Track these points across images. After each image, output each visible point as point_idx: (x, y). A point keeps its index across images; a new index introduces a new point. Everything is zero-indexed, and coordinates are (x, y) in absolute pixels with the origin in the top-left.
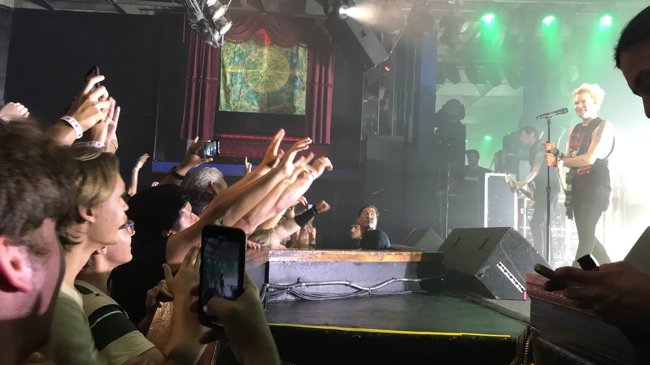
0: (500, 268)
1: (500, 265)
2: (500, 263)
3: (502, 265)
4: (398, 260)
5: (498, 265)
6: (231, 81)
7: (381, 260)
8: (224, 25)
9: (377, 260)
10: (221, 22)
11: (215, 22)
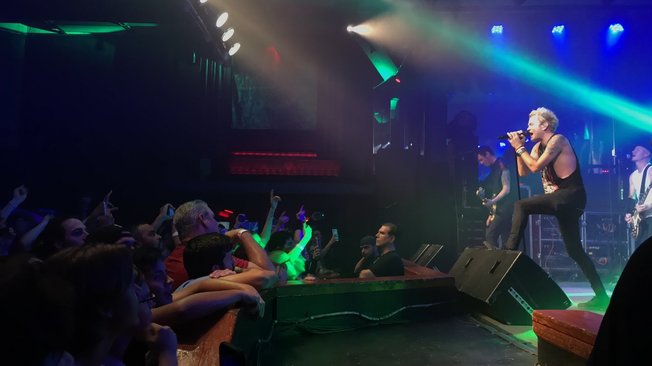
0: (511, 293)
1: (511, 290)
2: (511, 288)
3: (513, 290)
5: (509, 291)
6: (242, 98)
8: (233, 46)
9: (387, 289)
10: (230, 44)
11: (223, 44)
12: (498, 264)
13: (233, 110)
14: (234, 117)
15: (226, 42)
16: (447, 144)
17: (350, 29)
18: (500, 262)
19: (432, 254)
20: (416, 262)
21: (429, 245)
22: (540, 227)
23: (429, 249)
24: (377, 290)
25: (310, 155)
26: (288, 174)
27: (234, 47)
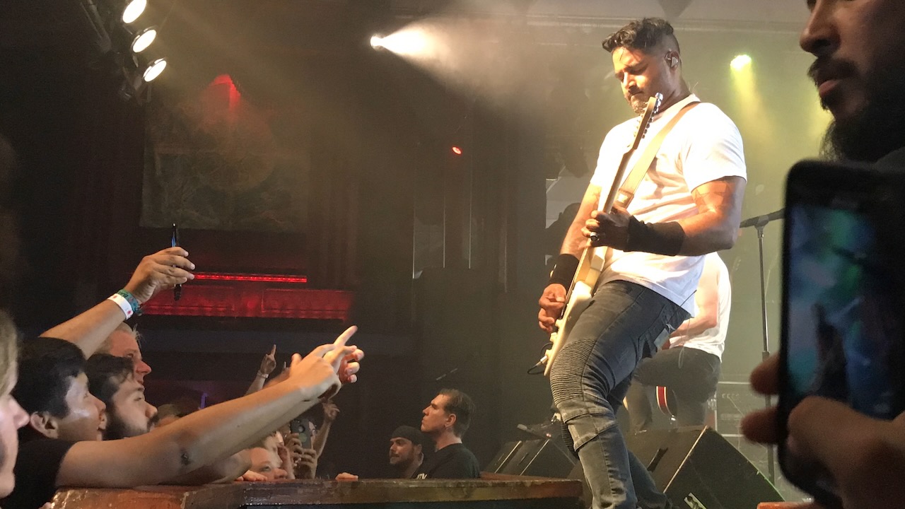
0: (691, 504)
1: (690, 499)
2: (691, 495)
3: (695, 499)
4: (500, 498)
5: (686, 499)
6: (164, 170)
7: (466, 497)
8: (153, 65)
9: (459, 498)
10: (146, 59)
11: (134, 58)
12: (662, 453)
13: (146, 191)
14: (146, 206)
15: (141, 55)
16: (546, 264)
17: (376, 41)
18: (665, 451)
19: (528, 457)
20: (499, 472)
21: (520, 442)
22: (716, 412)
23: (520, 450)
24: (441, 500)
25: (293, 280)
26: (249, 315)
27: (155, 67)
